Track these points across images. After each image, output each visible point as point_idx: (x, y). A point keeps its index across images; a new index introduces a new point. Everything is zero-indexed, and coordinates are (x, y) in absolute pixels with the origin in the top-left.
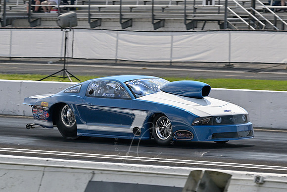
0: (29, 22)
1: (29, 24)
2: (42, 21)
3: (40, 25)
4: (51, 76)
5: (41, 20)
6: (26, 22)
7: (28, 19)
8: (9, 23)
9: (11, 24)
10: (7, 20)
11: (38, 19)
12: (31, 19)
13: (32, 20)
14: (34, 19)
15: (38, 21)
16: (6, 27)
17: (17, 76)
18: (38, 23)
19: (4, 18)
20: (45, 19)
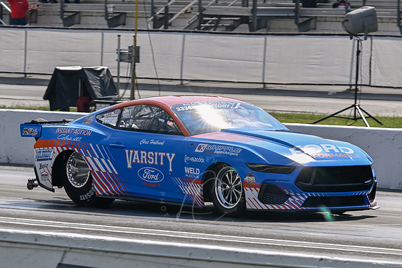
0: (296, 23)
2: (318, 23)
3: (315, 29)
4: (332, 116)
5: (317, 21)
6: (291, 24)
7: (296, 18)
8: (263, 25)
9: (265, 27)
11: (312, 18)
12: (300, 19)
14: (305, 19)
15: (312, 22)
16: (258, 32)
18: (312, 25)
19: (253, 16)
20: (323, 19)
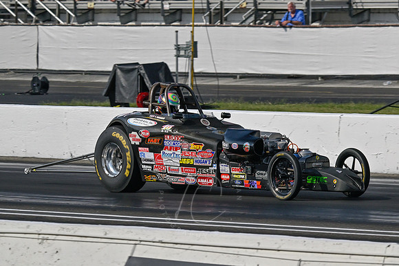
0: (350, 15)
1: (350, 18)
2: (371, 14)
3: (368, 20)
4: (389, 106)
6: (346, 16)
7: (349, 10)
8: (318, 17)
9: (320, 20)
10: (312, 13)
11: (365, 10)
12: (354, 11)
13: (354, 13)
14: (359, 11)
15: (366, 14)
16: (313, 25)
17: (332, 107)
18: (366, 17)
19: (307, 9)
20: (376, 11)
